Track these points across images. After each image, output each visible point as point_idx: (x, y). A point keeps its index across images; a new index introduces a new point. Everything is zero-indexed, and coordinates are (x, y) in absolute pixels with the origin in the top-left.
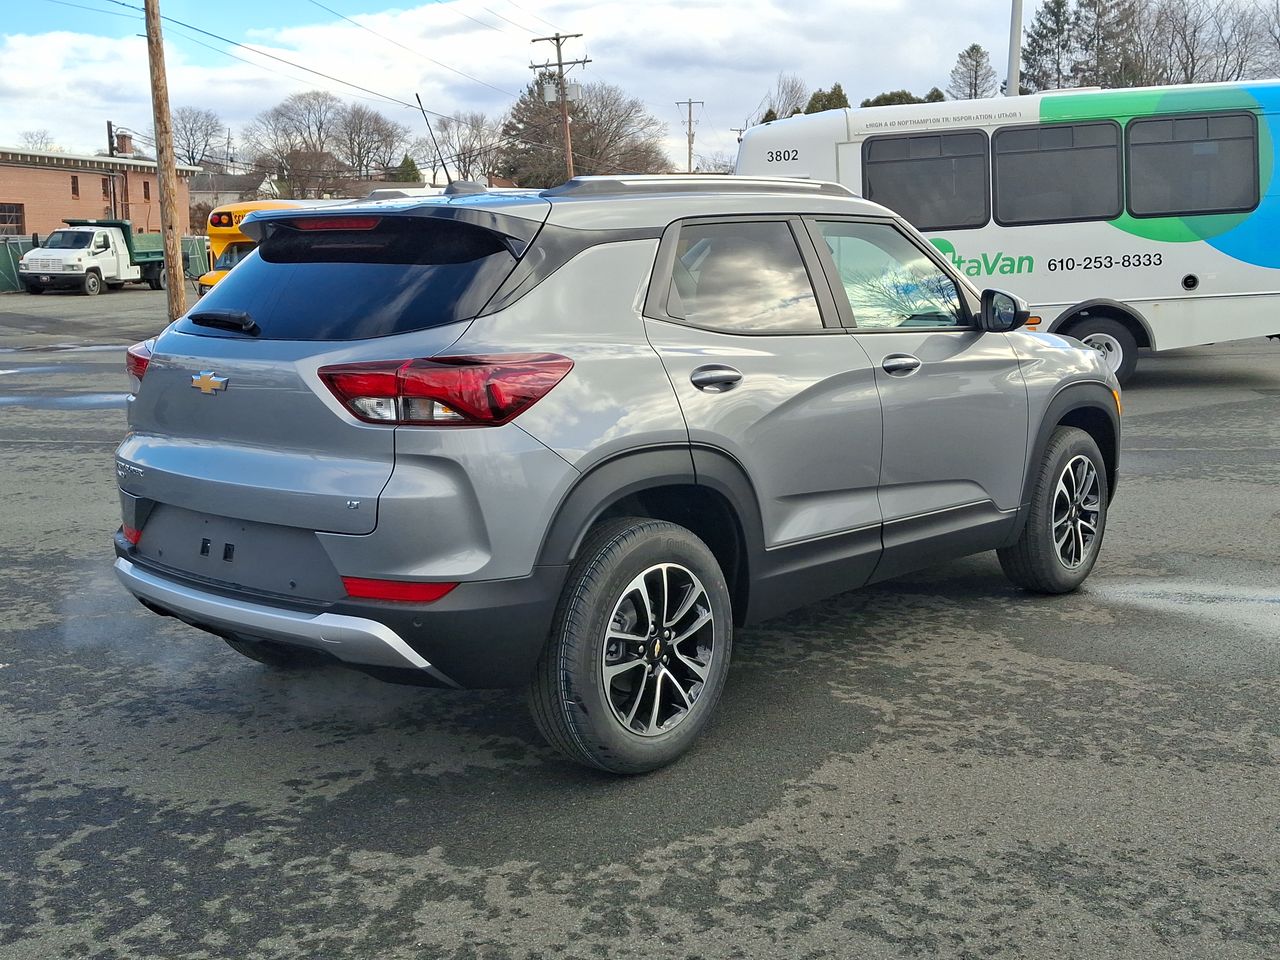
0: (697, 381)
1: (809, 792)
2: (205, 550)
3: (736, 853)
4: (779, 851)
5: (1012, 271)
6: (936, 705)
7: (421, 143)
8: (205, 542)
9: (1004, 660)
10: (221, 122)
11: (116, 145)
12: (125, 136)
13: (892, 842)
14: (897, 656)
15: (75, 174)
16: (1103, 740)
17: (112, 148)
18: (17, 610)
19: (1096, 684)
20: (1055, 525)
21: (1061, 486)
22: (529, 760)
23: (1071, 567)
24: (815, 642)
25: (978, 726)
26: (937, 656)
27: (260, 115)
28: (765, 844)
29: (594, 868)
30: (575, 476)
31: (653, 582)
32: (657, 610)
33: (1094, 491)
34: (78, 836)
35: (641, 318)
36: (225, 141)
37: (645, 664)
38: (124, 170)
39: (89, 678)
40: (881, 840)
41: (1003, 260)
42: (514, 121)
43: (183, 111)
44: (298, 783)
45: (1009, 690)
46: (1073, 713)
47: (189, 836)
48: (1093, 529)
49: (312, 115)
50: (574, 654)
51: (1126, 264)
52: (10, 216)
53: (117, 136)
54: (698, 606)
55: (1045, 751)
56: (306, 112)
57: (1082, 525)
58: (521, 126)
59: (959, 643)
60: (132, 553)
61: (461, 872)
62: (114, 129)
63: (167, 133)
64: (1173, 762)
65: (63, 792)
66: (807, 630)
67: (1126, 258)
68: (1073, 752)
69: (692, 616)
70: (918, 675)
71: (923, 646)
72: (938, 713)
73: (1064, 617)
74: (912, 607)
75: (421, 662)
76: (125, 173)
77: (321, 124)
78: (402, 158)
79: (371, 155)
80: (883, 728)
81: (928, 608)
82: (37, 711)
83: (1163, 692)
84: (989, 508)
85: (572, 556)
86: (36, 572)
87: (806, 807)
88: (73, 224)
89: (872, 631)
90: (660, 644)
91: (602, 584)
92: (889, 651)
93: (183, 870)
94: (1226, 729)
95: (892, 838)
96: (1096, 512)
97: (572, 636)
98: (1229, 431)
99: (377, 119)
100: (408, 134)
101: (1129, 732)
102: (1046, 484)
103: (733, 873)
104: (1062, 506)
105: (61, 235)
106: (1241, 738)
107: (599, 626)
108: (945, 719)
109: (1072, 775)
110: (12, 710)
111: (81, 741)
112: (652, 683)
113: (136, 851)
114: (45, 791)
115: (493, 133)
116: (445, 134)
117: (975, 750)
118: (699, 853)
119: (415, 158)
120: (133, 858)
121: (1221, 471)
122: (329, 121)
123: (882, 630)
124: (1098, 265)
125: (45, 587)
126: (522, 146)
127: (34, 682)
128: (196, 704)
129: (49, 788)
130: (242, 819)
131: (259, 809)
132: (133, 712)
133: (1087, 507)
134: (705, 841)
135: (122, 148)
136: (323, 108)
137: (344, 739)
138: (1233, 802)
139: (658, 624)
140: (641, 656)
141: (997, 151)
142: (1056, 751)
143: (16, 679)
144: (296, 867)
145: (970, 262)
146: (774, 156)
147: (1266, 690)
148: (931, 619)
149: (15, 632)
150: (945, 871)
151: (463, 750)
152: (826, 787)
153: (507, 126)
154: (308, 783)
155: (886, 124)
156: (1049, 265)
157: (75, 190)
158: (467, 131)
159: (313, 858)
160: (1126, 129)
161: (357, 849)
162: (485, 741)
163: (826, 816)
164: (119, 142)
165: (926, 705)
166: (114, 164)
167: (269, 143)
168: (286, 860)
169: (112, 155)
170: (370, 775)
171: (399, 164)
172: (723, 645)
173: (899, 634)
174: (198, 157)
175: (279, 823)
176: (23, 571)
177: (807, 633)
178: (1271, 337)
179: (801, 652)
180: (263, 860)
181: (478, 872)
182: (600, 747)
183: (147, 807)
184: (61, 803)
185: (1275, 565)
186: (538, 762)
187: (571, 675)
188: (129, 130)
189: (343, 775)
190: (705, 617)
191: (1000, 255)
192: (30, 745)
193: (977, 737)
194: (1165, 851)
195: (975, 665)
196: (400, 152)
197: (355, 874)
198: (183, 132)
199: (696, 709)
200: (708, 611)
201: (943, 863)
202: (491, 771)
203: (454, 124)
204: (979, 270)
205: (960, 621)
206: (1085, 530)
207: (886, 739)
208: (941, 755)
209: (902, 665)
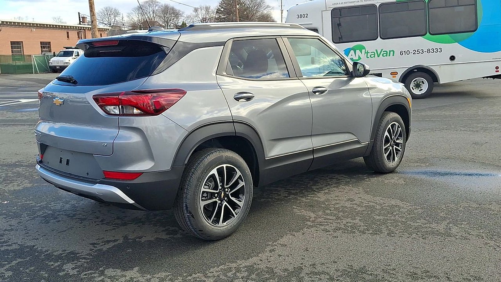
0: (236, 98)
1: (276, 247)
2: (61, 162)
3: (243, 270)
4: (259, 269)
5: (387, 56)
6: (331, 214)
7: (188, 17)
8: (61, 158)
9: (360, 198)
10: (119, 12)
11: (81, 20)
12: (84, 17)
13: (301, 265)
14: (321, 196)
15: (68, 31)
16: (390, 227)
17: (80, 22)
18: (17, 182)
19: (392, 206)
20: (384, 148)
21: (386, 133)
22: (179, 236)
23: (391, 163)
24: (293, 191)
25: (344, 222)
26: (336, 196)
27: (133, 9)
28: (255, 266)
29: (191, 275)
30: (187, 133)
31: (220, 171)
32: (222, 181)
33: (400, 135)
34: (14, 263)
35: (214, 75)
36: (121, 18)
37: (218, 201)
38: (84, 29)
39: (35, 206)
40: (297, 265)
41: (383, 52)
42: (220, 8)
43: (107, 8)
44: (95, 244)
45: (359, 209)
46: (381, 217)
47: (52, 263)
48: (400, 149)
49: (151, 8)
50: (189, 197)
51: (429, 52)
52: (46, 46)
53: (82, 17)
54: (239, 180)
55: (367, 232)
56: (149, 7)
57: (395, 148)
58: (222, 9)
59: (345, 191)
60: (40, 162)
61: (143, 276)
62: (80, 15)
63: (94, 15)
64: (414, 235)
65: (14, 247)
66: (290, 187)
67: (429, 50)
68: (377, 232)
69: (237, 183)
70: (327, 203)
71: (332, 193)
72: (331, 218)
73: (386, 181)
74: (331, 178)
75: (131, 201)
76: (85, 30)
77: (154, 11)
78: (182, 22)
79: (171, 21)
80: (309, 223)
81: (336, 179)
82: (13, 218)
83: (417, 209)
84: (358, 142)
85: (186, 162)
86: (28, 169)
87: (273, 253)
88: (67, 48)
89: (314, 187)
90: (224, 193)
91: (199, 172)
92: (319, 195)
93: (46, 275)
94: (437, 223)
95: (302, 264)
96: (402, 143)
97: (188, 190)
98: (464, 112)
99: (173, 9)
100: (184, 14)
101: (400, 224)
102: (380, 132)
103: (240, 277)
104: (387, 141)
105: (63, 52)
106: (442, 227)
107: (198, 186)
108: (333, 220)
109: (375, 241)
110: (5, 218)
111: (26, 229)
112: (220, 208)
113: (32, 268)
114: (8, 247)
115: (213, 12)
116: (197, 13)
117: (341, 231)
118: (230, 269)
119: (186, 22)
120: (31, 271)
121: (458, 127)
122: (157, 10)
123: (318, 187)
124: (418, 52)
125: (29, 174)
126: (223, 17)
127: (16, 208)
128: (68, 216)
129: (10, 245)
130: (72, 257)
131: (79, 253)
132: (46, 218)
133: (398, 141)
134: (234, 265)
135: (83, 22)
136: (154, 5)
137: (116, 228)
138: (433, 251)
139: (223, 186)
140: (216, 198)
141: (380, 12)
142: (371, 232)
143: (10, 207)
144: (86, 275)
145: (371, 53)
146: (299, 16)
147: (456, 208)
148: (336, 183)
149: (15, 190)
150: (318, 277)
151: (156, 232)
152: (282, 245)
153: (217, 10)
154: (98, 244)
155: (340, 3)
156: (400, 53)
157: (68, 37)
158: (204, 12)
159: (92, 271)
160: (428, 2)
161: (109, 268)
162: (164, 229)
163: (280, 256)
164: (82, 20)
165: (327, 214)
166: (81, 27)
167: (136, 18)
168: (83, 272)
169: (80, 24)
170: (121, 241)
171: (181, 24)
172: (249, 194)
173: (324, 189)
174: (112, 24)
175: (84, 258)
176: (23, 169)
177: (290, 188)
178: (484, 78)
179: (286, 195)
180: (75, 272)
181: (149, 276)
182: (200, 230)
183: (41, 252)
184: (12, 251)
185: (470, 161)
186: (182, 236)
187: (188, 205)
188: (86, 15)
189: (111, 241)
190: (242, 184)
191: (382, 50)
192: (8, 230)
193: (343, 226)
194: (403, 269)
195: (348, 200)
196: (181, 20)
197: (105, 277)
198: (107, 16)
199: (238, 217)
200: (243, 182)
201: (319, 273)
202: (163, 239)
203: (200, 10)
204: (375, 55)
205: (347, 183)
206: (396, 149)
207: (309, 227)
208: (328, 233)
209: (322, 200)
